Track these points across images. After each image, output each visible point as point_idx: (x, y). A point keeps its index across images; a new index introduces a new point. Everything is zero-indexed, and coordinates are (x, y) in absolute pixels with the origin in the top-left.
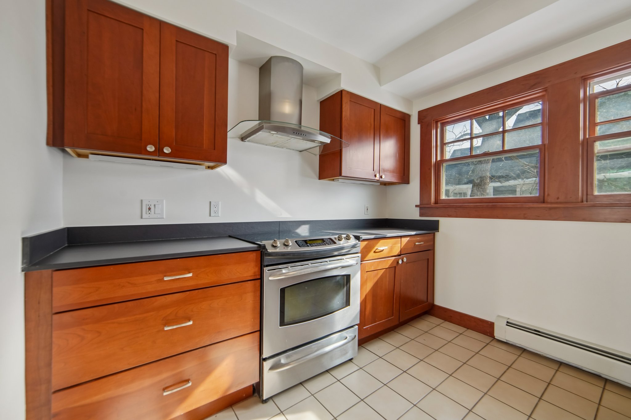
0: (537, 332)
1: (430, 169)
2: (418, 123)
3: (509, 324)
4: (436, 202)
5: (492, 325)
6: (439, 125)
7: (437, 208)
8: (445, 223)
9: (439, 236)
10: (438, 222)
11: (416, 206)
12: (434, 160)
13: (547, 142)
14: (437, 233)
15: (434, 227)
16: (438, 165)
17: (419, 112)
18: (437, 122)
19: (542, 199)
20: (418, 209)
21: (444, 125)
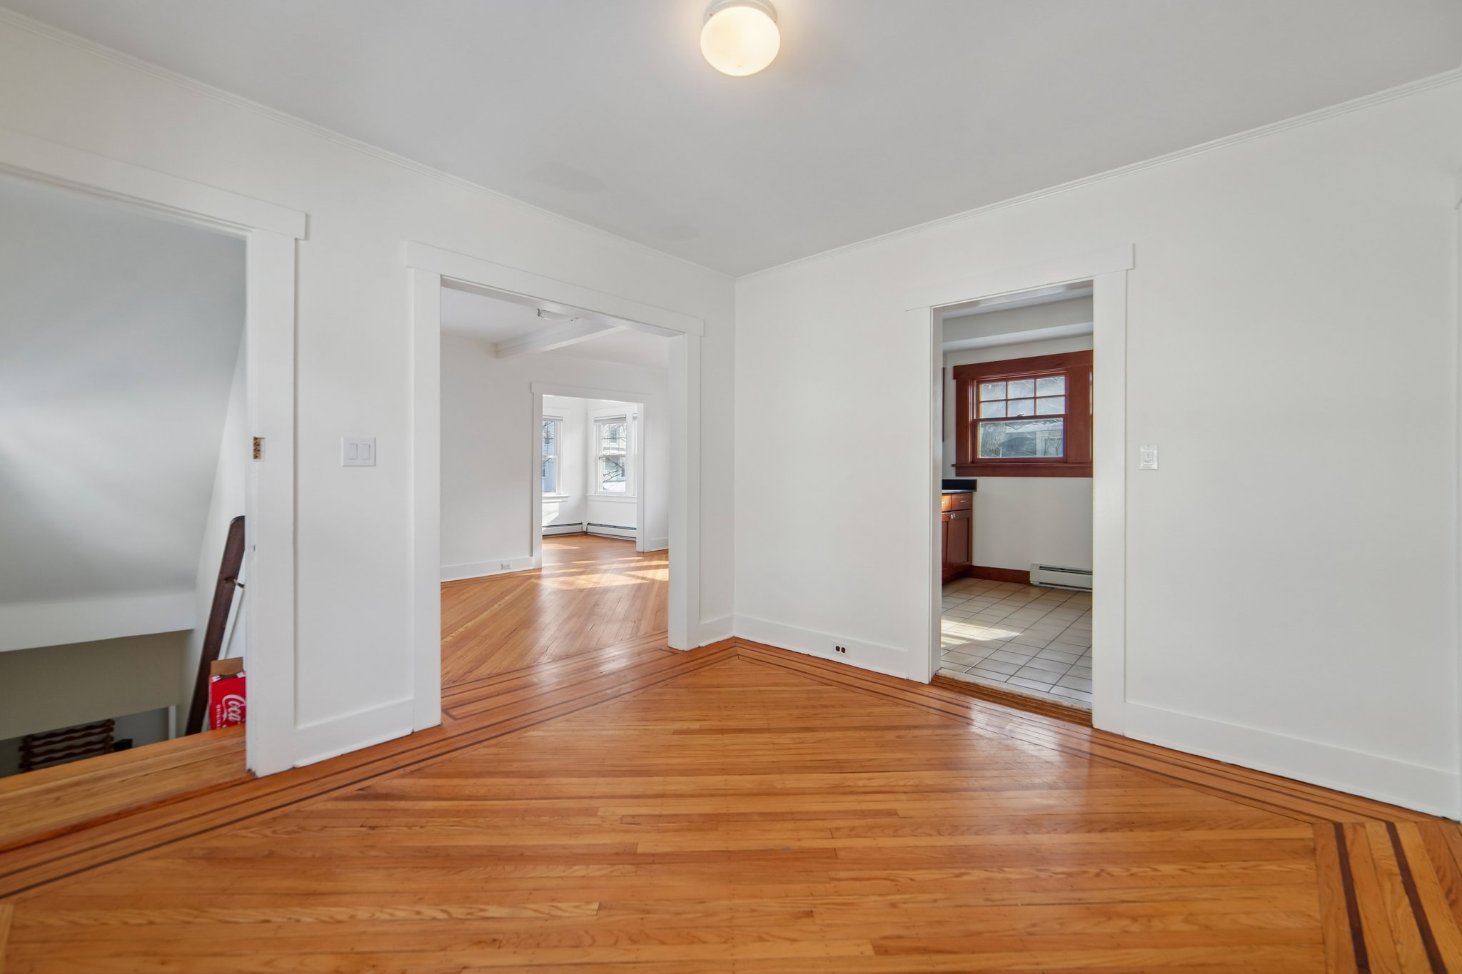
0: (1063, 570)
1: (967, 428)
2: (954, 379)
3: (1041, 568)
4: (973, 462)
5: (1027, 574)
6: (975, 383)
7: (974, 467)
8: (984, 483)
9: (977, 496)
10: (975, 481)
11: (953, 465)
12: (970, 418)
13: (1068, 413)
14: (974, 493)
15: (971, 486)
16: (975, 423)
17: (955, 367)
18: (973, 380)
19: (1064, 461)
20: (954, 469)
21: (979, 383)
